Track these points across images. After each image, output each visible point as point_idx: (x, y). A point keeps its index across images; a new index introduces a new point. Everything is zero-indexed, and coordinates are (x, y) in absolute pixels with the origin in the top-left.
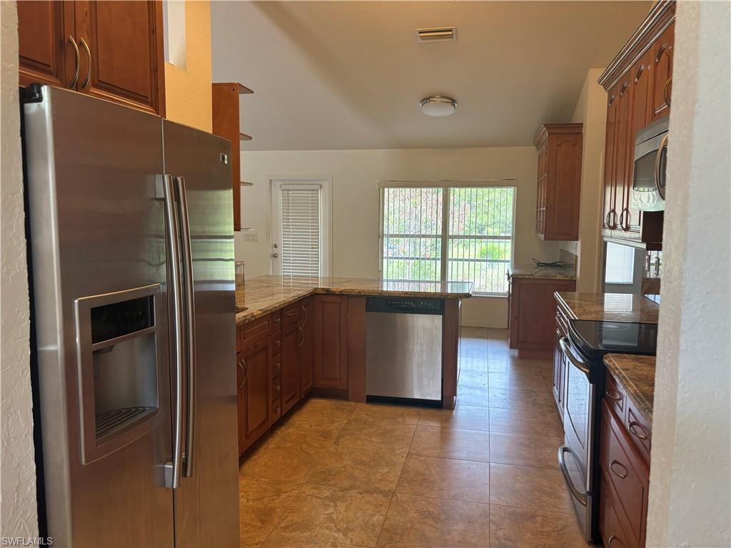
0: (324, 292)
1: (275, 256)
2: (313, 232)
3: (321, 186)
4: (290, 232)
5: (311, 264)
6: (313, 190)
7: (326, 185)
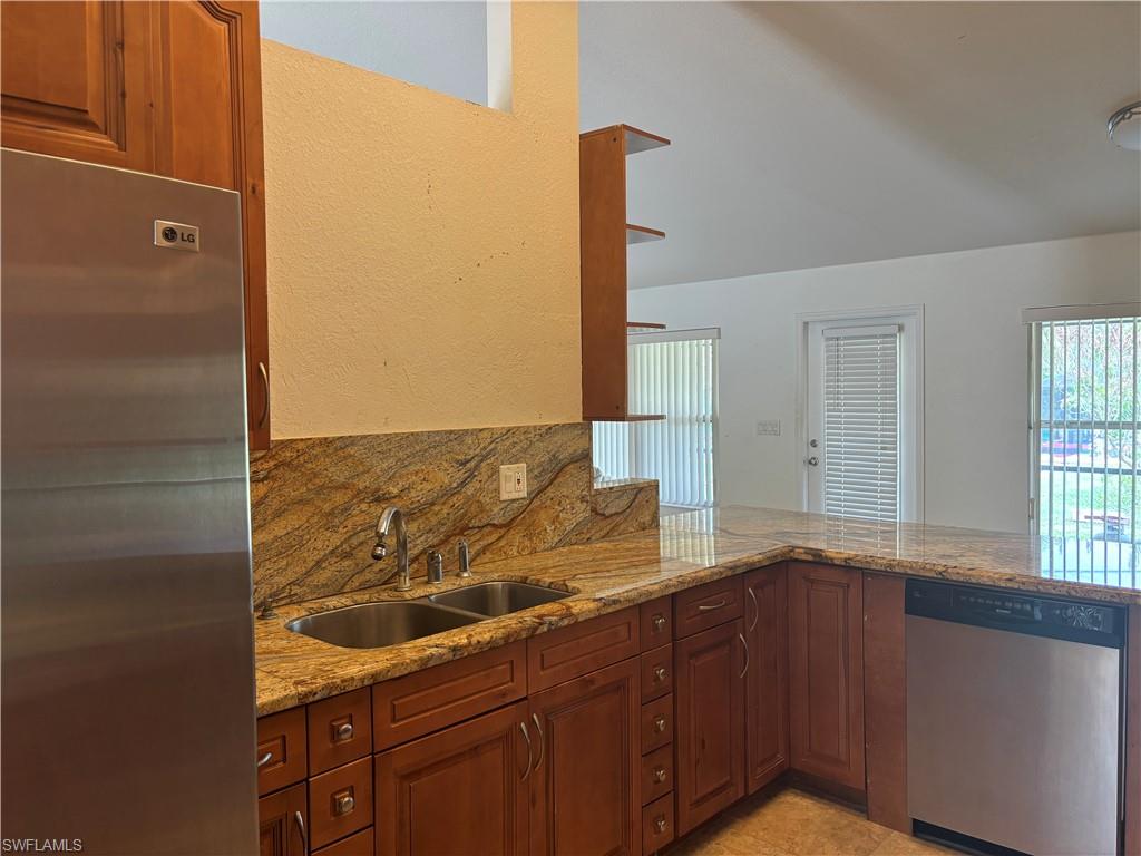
0: (810, 558)
1: (812, 462)
2: (886, 418)
3: (901, 328)
4: (840, 417)
5: (882, 479)
6: (886, 336)
7: (911, 324)
